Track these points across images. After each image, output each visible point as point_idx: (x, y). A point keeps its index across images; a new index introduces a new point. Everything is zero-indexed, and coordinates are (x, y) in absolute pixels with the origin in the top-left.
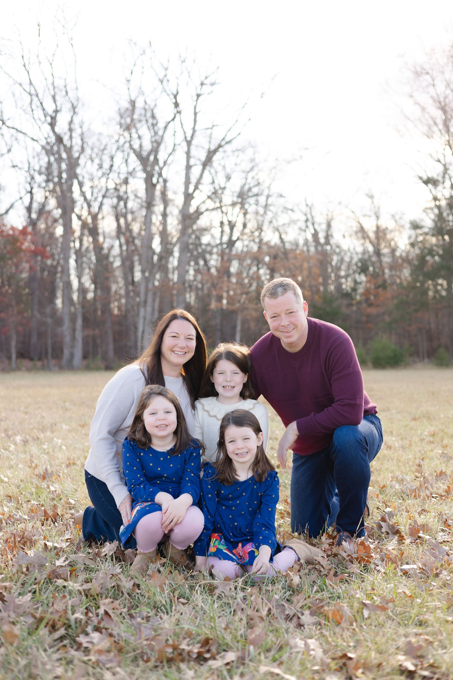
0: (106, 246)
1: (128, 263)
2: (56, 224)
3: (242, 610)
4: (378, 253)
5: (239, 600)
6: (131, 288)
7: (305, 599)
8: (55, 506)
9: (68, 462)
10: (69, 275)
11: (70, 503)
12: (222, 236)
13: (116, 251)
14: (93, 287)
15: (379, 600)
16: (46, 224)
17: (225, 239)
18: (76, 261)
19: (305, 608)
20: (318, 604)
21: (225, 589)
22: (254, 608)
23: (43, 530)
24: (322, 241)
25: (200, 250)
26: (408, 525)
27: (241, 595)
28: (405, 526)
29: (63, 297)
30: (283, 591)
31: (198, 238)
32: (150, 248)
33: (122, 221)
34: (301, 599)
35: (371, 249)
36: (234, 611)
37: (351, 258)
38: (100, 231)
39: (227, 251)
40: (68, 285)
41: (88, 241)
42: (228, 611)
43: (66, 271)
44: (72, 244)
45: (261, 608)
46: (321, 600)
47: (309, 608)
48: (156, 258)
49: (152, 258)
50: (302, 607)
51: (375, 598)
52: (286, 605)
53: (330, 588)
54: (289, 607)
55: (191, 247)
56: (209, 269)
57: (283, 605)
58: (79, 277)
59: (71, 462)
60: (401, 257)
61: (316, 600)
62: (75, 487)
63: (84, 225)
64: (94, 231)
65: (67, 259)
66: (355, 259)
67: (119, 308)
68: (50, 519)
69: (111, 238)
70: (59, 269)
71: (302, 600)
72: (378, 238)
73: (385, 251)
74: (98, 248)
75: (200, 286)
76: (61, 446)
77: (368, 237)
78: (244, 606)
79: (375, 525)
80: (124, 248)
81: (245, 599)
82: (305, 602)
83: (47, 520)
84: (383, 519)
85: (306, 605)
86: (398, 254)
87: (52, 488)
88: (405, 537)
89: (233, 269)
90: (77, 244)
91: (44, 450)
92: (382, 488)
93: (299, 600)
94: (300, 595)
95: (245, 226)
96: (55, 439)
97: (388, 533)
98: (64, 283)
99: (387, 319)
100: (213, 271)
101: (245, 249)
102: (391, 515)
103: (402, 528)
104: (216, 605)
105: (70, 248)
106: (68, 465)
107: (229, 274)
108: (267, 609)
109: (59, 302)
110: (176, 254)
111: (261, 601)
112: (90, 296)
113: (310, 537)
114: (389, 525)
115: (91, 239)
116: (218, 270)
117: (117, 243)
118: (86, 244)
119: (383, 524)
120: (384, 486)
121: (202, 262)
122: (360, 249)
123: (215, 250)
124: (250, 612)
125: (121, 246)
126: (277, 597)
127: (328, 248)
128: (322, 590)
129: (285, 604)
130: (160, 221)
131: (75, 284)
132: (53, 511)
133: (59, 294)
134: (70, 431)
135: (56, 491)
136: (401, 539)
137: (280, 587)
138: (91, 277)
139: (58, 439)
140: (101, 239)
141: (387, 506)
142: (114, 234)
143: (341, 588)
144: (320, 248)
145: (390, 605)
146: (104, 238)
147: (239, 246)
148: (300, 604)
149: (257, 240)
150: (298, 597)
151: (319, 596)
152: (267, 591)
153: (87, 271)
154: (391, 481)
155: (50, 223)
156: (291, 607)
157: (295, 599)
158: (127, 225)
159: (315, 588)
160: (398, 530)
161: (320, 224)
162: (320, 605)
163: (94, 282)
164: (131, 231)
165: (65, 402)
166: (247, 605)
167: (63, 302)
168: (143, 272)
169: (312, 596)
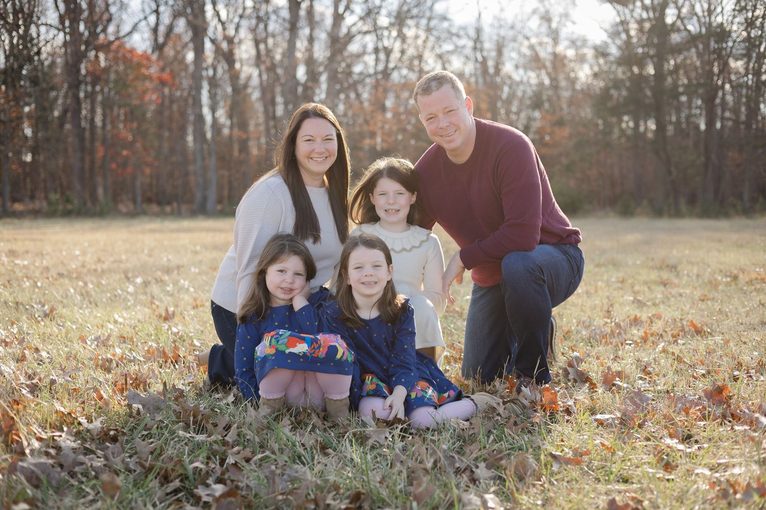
0: (243, 76)
1: (269, 96)
2: (185, 50)
3: (402, 462)
4: (555, 86)
5: (397, 451)
6: (272, 123)
7: (480, 450)
8: (176, 348)
9: (194, 304)
10: (201, 106)
11: (195, 346)
12: (376, 64)
13: (255, 81)
14: (228, 123)
15: (571, 452)
16: (175, 49)
17: (381, 67)
18: (209, 92)
19: (480, 459)
20: (496, 455)
21: (379, 438)
22: (417, 460)
23: (160, 373)
24: (491, 70)
25: (351, 81)
26: (600, 373)
27: (399, 445)
28: (597, 373)
29: (194, 132)
30: (451, 441)
31: (349, 66)
32: (294, 77)
33: (262, 46)
34: (474, 450)
35: (547, 81)
36: (391, 464)
37: (524, 92)
38: (237, 57)
39: (383, 82)
40: (200, 118)
41: (222, 68)
42: (384, 464)
43: (198, 103)
44: (204, 73)
45: (425, 458)
46: (500, 451)
47: (485, 460)
48: (300, 89)
49: (296, 90)
50: (476, 459)
51: (566, 450)
52: (456, 456)
53: (509, 438)
54: (459, 458)
55: (340, 76)
56: (361, 103)
57: (453, 457)
58: (213, 110)
59: (198, 303)
60: (582, 90)
61: (493, 451)
62: (202, 329)
63: (218, 50)
64: (229, 58)
65: (199, 88)
66: (529, 92)
67: (259, 148)
68: (169, 361)
69: (250, 66)
70: (190, 101)
71: (477, 451)
72: (555, 67)
73: (563, 83)
74: (234, 76)
75: (351, 122)
76: (188, 289)
77: (544, 67)
78: (404, 458)
79: (561, 371)
80: (265, 77)
81: (404, 449)
82: (479, 453)
83: (166, 362)
84: (570, 365)
85: (481, 456)
86: (578, 87)
87: (175, 330)
88: (598, 385)
89: (389, 103)
90: (211, 72)
91: (168, 292)
92: (567, 333)
93: (474, 451)
94: (474, 445)
95: (403, 52)
96: (182, 281)
97: (575, 381)
98: (196, 115)
99: (564, 161)
100: (366, 104)
101: (403, 81)
102: (579, 360)
103: (593, 375)
104: (369, 457)
105: (201, 77)
106: (195, 307)
107: (383, 109)
108: (432, 460)
109: (190, 138)
110: (324, 86)
111: (425, 451)
112: (226, 131)
113: (483, 383)
114: (577, 371)
115: (226, 67)
116: (371, 104)
117: (255, 73)
118: (220, 71)
119: (570, 369)
120: (568, 332)
121: (353, 95)
122: (534, 81)
123: (368, 80)
124: (411, 463)
125: (260, 75)
126: (445, 447)
127: (498, 79)
128: (501, 440)
129: (454, 455)
130: (306, 47)
131: (208, 118)
132: (174, 352)
133: (190, 130)
134: (199, 274)
135: (178, 333)
136: (593, 386)
137: (448, 436)
138: (227, 112)
139: (184, 280)
140: (237, 66)
141: (573, 351)
142: (252, 61)
143: (523, 438)
144: (488, 79)
145: (586, 458)
146: (242, 65)
147: (395, 76)
148: (474, 455)
149: (417, 69)
150: (472, 447)
151: (496, 446)
152: (433, 441)
153: (222, 104)
154: (577, 326)
155: (179, 48)
156: (462, 458)
157: (467, 450)
158: (268, 51)
159: (492, 438)
160: (588, 377)
161: (489, 51)
162: (499, 456)
163: (230, 116)
164: (273, 58)
165: (195, 246)
166: (407, 456)
167: (195, 140)
168: (286, 104)
169: (487, 446)
